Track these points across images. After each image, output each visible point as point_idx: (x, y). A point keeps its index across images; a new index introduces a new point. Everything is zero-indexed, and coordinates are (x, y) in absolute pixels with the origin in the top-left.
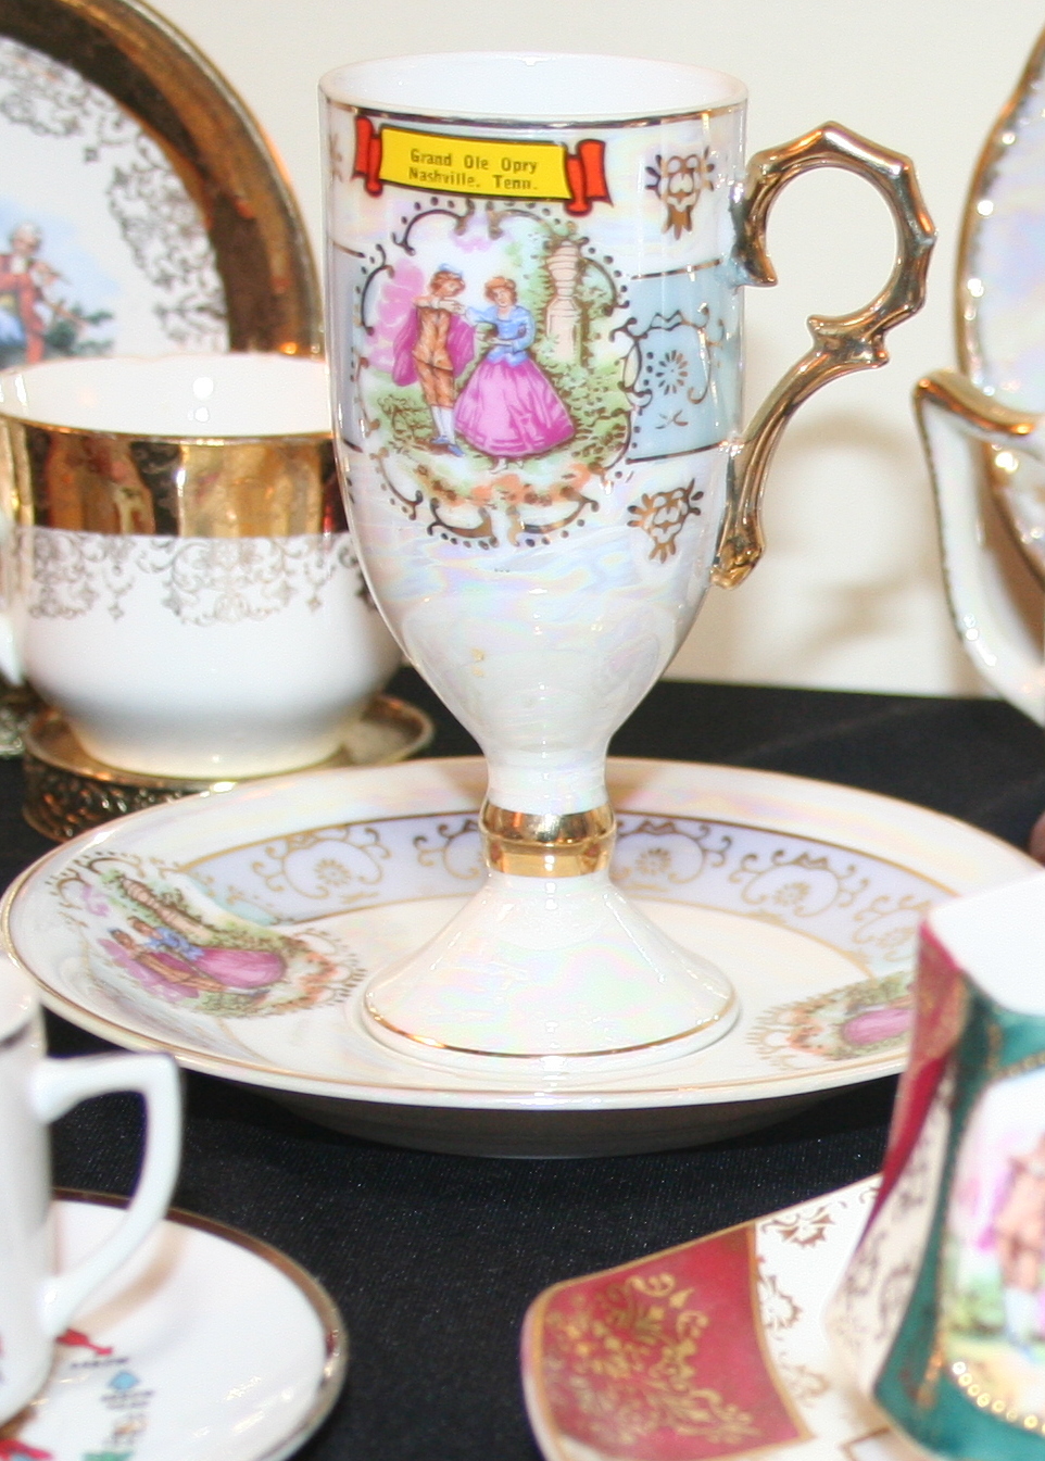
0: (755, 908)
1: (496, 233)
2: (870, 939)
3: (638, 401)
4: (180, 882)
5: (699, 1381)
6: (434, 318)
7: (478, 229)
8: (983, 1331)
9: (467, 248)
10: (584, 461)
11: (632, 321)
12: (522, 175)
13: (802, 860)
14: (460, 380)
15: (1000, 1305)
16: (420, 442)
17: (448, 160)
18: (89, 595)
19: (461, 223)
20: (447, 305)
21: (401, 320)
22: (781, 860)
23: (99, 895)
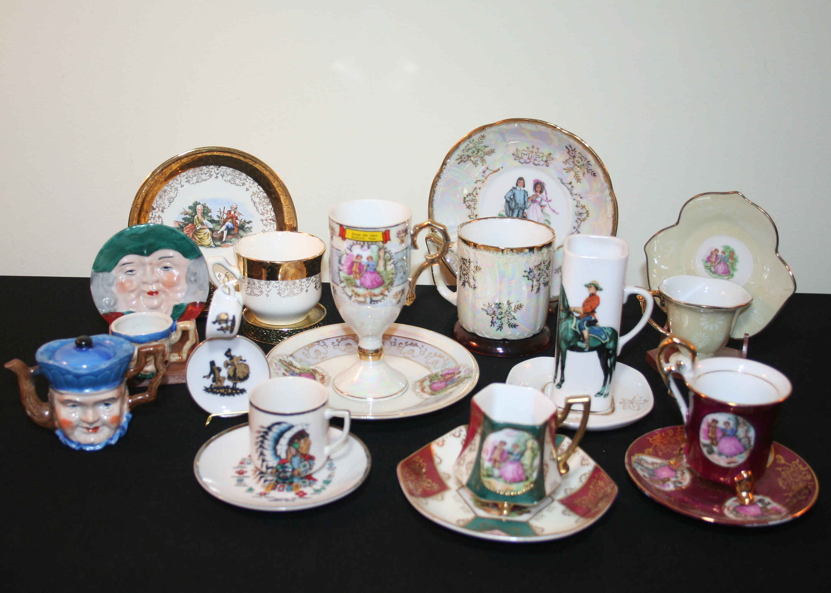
0: (404, 355)
1: (369, 248)
2: (430, 363)
3: (394, 276)
4: (290, 359)
5: (428, 478)
6: (356, 263)
7: (366, 247)
8: (489, 476)
9: (363, 251)
10: (385, 288)
11: (394, 261)
12: (374, 237)
13: (411, 344)
14: (361, 274)
15: (492, 471)
16: (353, 286)
17: (360, 235)
18: (261, 292)
19: (362, 246)
20: (359, 261)
21: (349, 263)
22: (407, 344)
23: (278, 365)
